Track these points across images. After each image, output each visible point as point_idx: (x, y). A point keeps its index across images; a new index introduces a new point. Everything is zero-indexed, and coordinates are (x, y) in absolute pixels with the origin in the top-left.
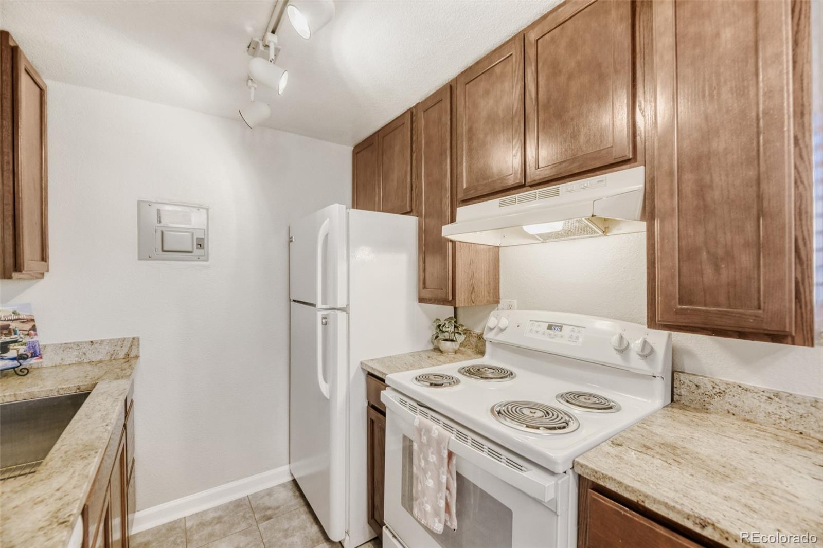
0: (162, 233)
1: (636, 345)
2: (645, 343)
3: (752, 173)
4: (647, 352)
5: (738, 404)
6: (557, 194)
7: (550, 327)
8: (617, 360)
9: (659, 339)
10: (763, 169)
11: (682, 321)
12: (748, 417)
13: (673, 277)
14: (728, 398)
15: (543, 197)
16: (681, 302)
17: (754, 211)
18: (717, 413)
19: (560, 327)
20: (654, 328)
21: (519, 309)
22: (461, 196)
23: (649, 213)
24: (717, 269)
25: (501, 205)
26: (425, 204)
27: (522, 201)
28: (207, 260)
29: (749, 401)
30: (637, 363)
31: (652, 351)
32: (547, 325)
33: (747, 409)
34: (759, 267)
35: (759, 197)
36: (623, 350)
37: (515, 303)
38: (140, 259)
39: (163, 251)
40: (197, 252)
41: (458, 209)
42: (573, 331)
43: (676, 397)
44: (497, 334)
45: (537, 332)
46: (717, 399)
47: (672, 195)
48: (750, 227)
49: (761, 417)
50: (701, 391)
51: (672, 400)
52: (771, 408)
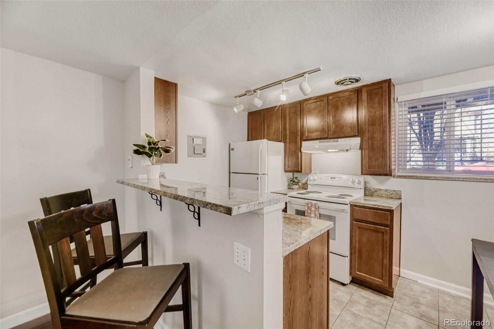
0: (194, 147)
1: (357, 181)
2: (359, 180)
3: (382, 142)
4: (359, 182)
5: (379, 193)
6: (338, 141)
7: (331, 178)
8: (352, 186)
9: (362, 178)
10: (384, 141)
11: (369, 173)
12: (382, 196)
13: (367, 163)
14: (377, 192)
15: (333, 141)
16: (368, 169)
17: (382, 150)
18: (375, 196)
19: (334, 178)
20: (363, 175)
21: (319, 174)
22: (305, 138)
23: (361, 148)
24: (375, 162)
25: (320, 142)
26: (289, 139)
27: (326, 142)
28: (206, 157)
29: (382, 192)
30: (357, 186)
31: (360, 182)
32: (330, 178)
33: (381, 194)
34: (383, 161)
35: (383, 147)
36: (353, 182)
37: (317, 172)
38: (188, 157)
39: (194, 153)
40: (203, 154)
41: (303, 142)
42: (339, 179)
43: (366, 194)
44: (313, 182)
45: (327, 180)
46: (375, 193)
47: (366, 145)
48: (381, 153)
49: (384, 195)
50: (371, 191)
51: (365, 195)
52: (386, 193)
